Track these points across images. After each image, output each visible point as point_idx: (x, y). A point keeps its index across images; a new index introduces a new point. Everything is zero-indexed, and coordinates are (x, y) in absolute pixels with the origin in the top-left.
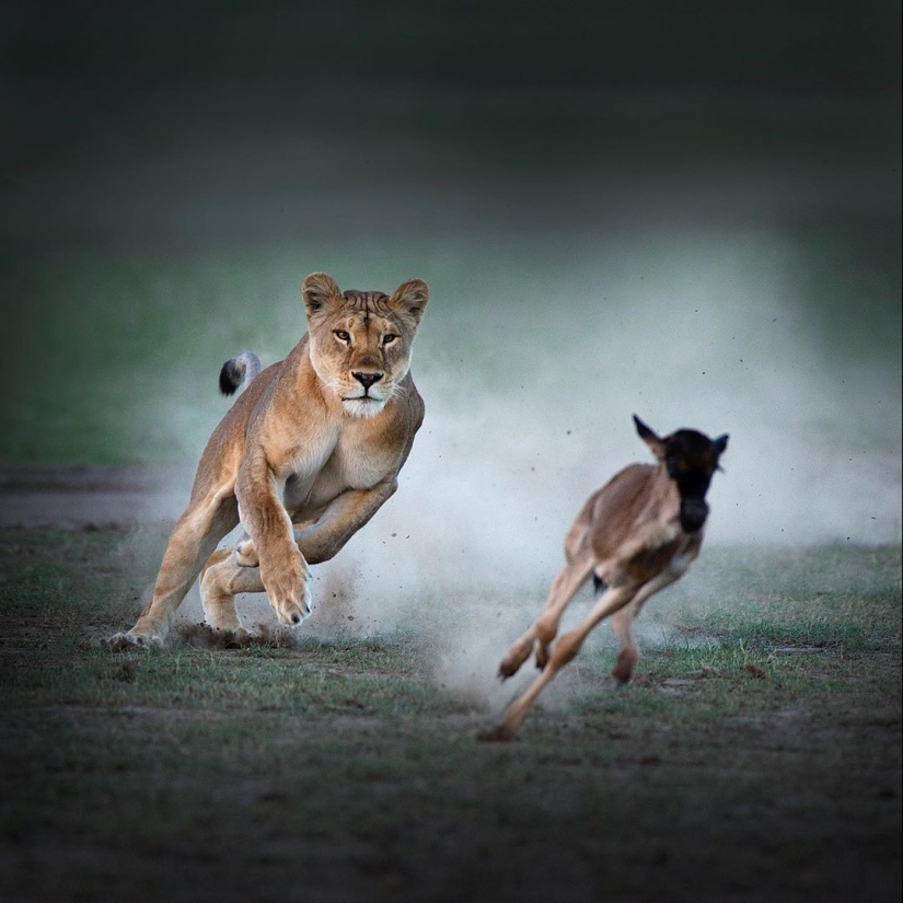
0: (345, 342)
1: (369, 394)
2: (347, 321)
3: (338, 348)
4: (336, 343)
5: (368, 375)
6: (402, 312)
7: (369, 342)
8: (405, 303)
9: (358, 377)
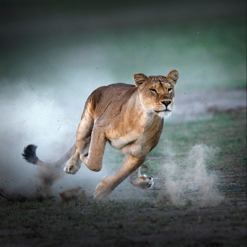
0: (155, 92)
1: (168, 109)
2: (154, 85)
3: (153, 94)
4: (152, 93)
5: (167, 102)
6: (171, 81)
7: (164, 91)
8: (172, 78)
9: (163, 103)
